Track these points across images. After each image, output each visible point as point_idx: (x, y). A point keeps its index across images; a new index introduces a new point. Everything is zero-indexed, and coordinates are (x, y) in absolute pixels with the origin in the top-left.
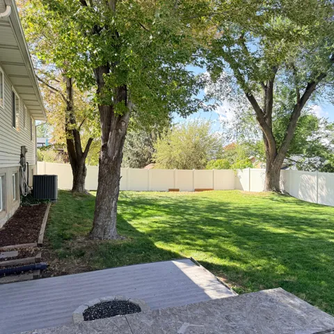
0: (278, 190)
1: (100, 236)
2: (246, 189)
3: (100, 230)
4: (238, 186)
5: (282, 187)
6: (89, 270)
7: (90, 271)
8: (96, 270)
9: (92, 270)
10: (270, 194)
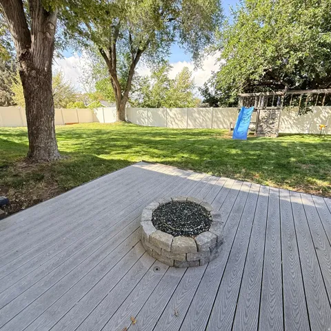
0: (124, 120)
1: (44, 158)
2: (101, 121)
3: (42, 152)
4: (95, 120)
5: (126, 119)
6: (65, 189)
7: (66, 191)
8: (72, 188)
9: (68, 190)
10: (122, 123)
